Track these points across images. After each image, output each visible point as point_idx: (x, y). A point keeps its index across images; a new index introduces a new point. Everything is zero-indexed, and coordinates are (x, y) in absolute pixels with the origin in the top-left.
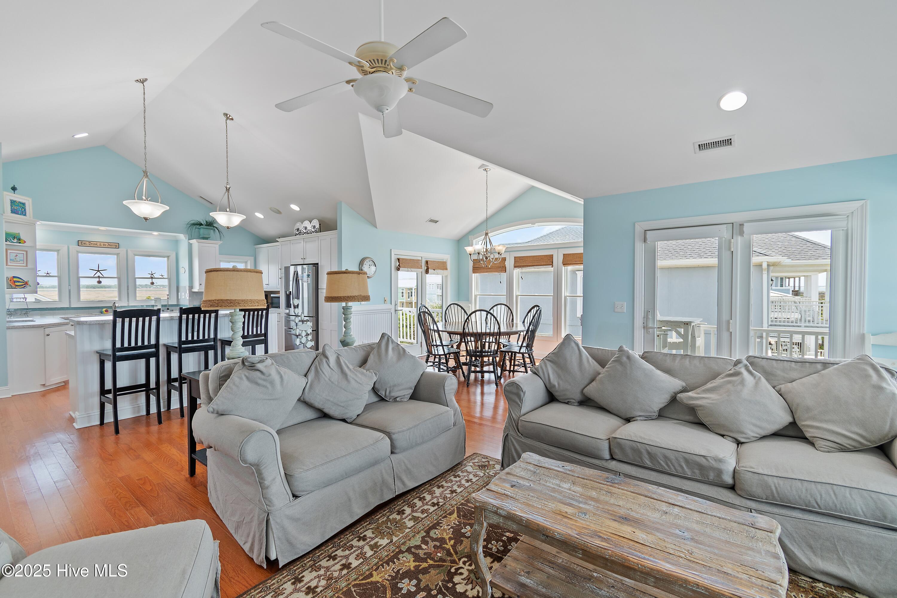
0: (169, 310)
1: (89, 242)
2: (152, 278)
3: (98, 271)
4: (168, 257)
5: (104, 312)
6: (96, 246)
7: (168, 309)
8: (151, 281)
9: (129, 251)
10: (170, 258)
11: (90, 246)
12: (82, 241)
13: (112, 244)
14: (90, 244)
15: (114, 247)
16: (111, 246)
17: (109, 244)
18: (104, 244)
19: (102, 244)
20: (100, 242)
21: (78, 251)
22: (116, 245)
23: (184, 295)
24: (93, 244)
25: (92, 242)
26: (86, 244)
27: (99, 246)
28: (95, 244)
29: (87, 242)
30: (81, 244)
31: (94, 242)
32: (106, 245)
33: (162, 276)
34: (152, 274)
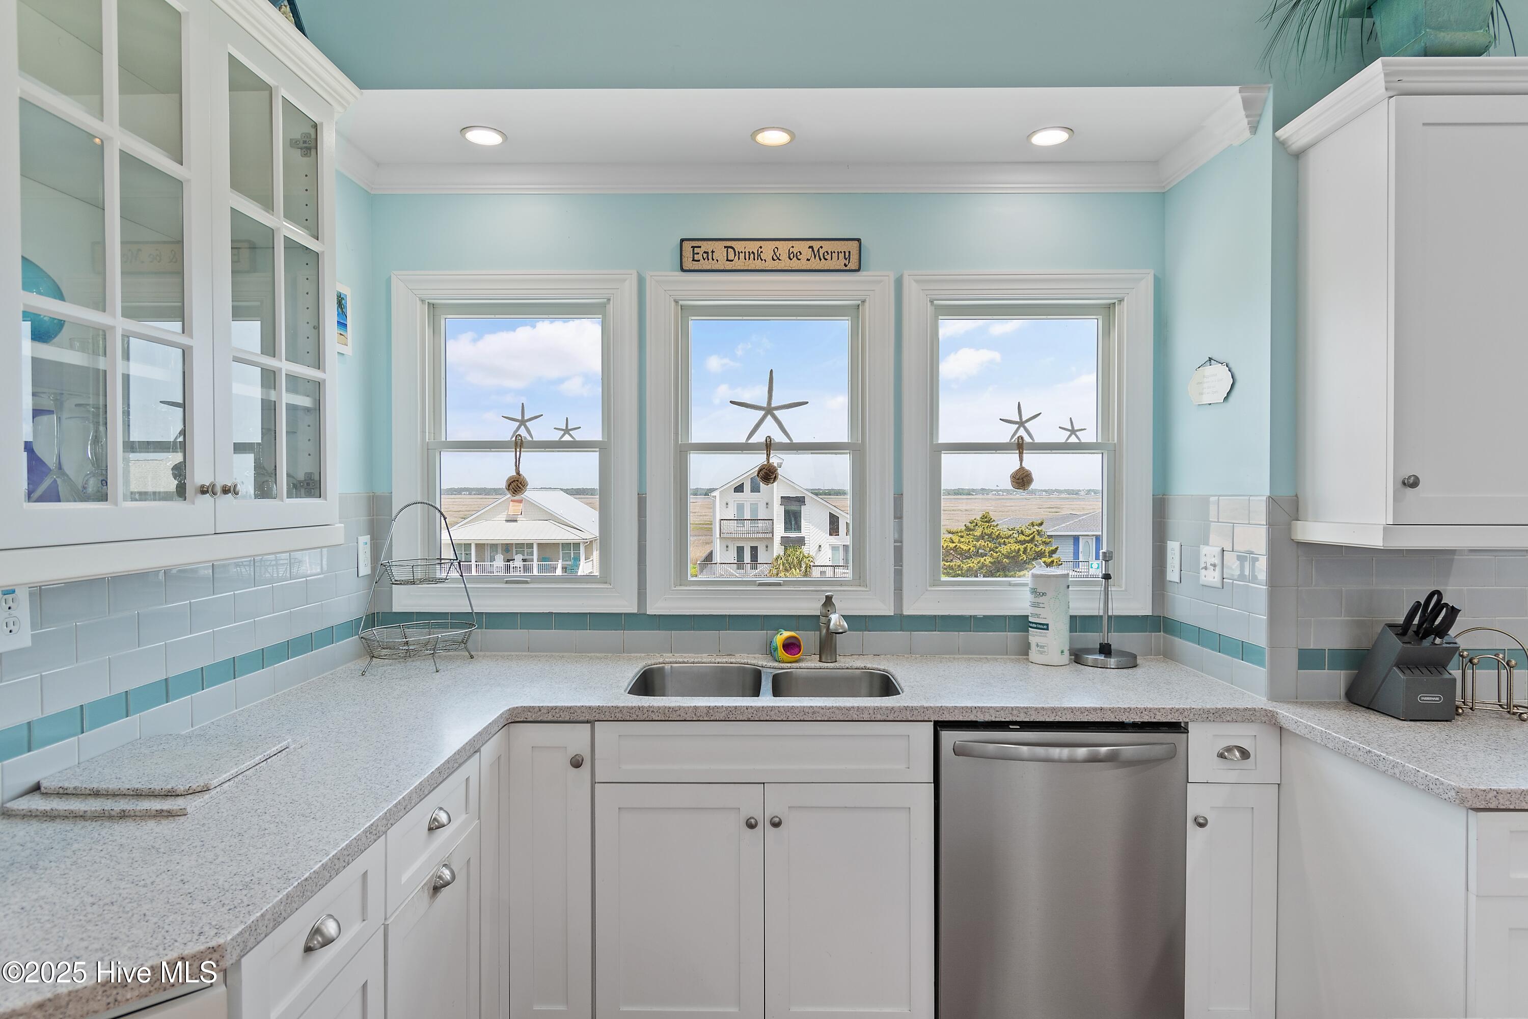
0: (1112, 661)
1: (728, 243)
2: (1020, 447)
3: (769, 410)
4: (1108, 310)
5: (781, 653)
6: (758, 264)
7: (1105, 649)
8: (1016, 468)
9: (907, 282)
10: (1123, 313)
11: (729, 265)
12: (695, 242)
13: (828, 246)
14: (731, 257)
15: (839, 264)
16: (823, 260)
17: (816, 245)
18: (793, 252)
19: (784, 247)
20: (774, 242)
21: (681, 302)
22: (847, 254)
23: (1217, 561)
24: (742, 252)
25: (738, 246)
26: (713, 260)
27: (771, 265)
28: (753, 252)
29: (719, 247)
30: (694, 260)
31: (746, 242)
32: (801, 254)
33: (1073, 431)
34: (1021, 424)
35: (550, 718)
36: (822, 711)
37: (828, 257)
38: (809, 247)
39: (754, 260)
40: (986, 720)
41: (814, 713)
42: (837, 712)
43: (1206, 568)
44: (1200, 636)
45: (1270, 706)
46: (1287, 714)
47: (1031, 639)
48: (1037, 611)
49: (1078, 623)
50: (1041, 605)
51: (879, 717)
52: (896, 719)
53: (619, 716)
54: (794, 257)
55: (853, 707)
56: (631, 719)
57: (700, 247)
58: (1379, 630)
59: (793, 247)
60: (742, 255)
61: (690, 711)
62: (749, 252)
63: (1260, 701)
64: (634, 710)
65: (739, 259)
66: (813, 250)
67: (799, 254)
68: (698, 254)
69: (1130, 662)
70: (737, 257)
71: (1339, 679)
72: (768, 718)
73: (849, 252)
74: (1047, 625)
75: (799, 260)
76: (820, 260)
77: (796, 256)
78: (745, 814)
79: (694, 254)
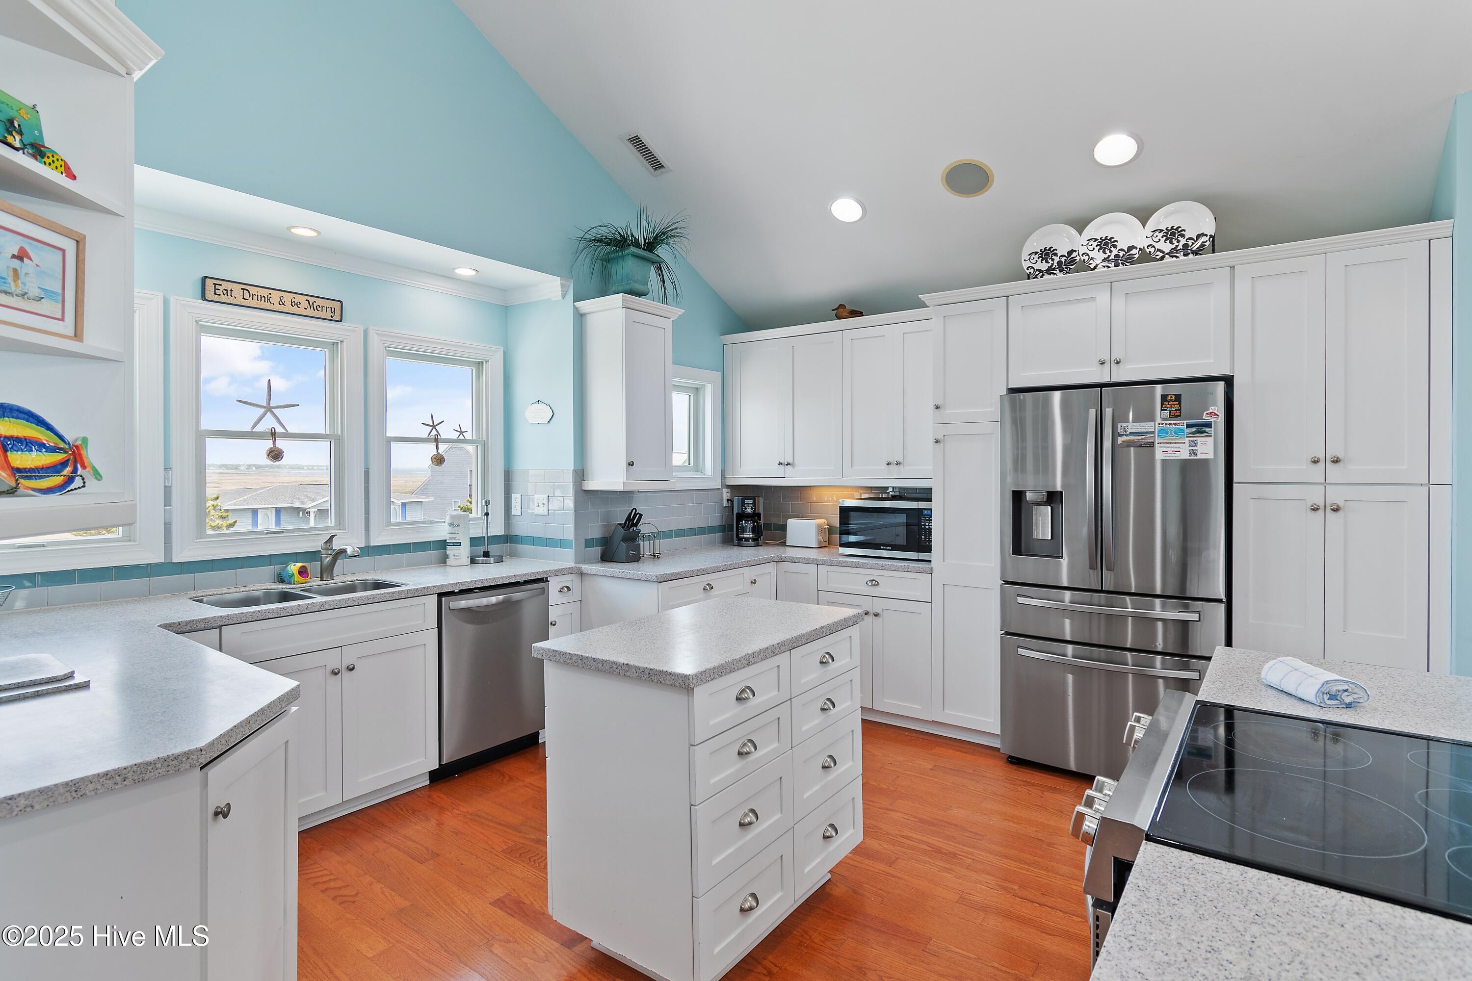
0: (492, 560)
1: (245, 287)
2: (435, 440)
3: (269, 409)
4: (479, 365)
5: (297, 577)
6: (268, 305)
7: (486, 554)
8: (435, 452)
9: (371, 333)
10: (488, 368)
11: (245, 303)
12: (218, 281)
13: (319, 302)
14: (246, 296)
15: (328, 315)
16: (316, 310)
17: (312, 300)
18: (294, 302)
19: (287, 298)
20: (280, 292)
21: (200, 323)
22: (333, 310)
23: (545, 502)
24: (255, 295)
25: (253, 290)
26: (232, 296)
27: (277, 307)
28: (264, 296)
29: (237, 288)
30: (215, 294)
31: (259, 288)
32: (300, 304)
33: (461, 433)
34: (434, 427)
35: (188, 628)
36: (378, 596)
37: (320, 309)
38: (307, 300)
39: (265, 302)
40: (464, 588)
41: (374, 598)
42: (387, 595)
43: (538, 506)
44: (535, 541)
45: (578, 565)
46: (587, 568)
47: (448, 552)
48: (454, 536)
49: (474, 541)
50: (457, 532)
51: (410, 595)
52: (419, 595)
53: (244, 619)
54: (295, 305)
55: (396, 592)
56: (253, 620)
57: (221, 285)
58: (613, 528)
59: (294, 298)
60: (255, 297)
61: (295, 608)
62: (261, 296)
63: (572, 565)
64: (255, 613)
65: (253, 299)
66: (309, 303)
67: (298, 303)
68: (219, 290)
69: (499, 560)
70: (251, 297)
71: (597, 551)
72: (346, 605)
73: (334, 308)
74: (460, 543)
75: (299, 307)
76: (314, 310)
77: (298, 305)
78: (329, 668)
79: (215, 289)
